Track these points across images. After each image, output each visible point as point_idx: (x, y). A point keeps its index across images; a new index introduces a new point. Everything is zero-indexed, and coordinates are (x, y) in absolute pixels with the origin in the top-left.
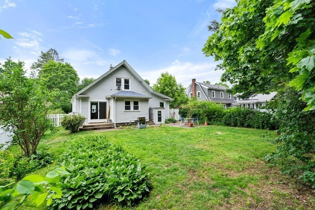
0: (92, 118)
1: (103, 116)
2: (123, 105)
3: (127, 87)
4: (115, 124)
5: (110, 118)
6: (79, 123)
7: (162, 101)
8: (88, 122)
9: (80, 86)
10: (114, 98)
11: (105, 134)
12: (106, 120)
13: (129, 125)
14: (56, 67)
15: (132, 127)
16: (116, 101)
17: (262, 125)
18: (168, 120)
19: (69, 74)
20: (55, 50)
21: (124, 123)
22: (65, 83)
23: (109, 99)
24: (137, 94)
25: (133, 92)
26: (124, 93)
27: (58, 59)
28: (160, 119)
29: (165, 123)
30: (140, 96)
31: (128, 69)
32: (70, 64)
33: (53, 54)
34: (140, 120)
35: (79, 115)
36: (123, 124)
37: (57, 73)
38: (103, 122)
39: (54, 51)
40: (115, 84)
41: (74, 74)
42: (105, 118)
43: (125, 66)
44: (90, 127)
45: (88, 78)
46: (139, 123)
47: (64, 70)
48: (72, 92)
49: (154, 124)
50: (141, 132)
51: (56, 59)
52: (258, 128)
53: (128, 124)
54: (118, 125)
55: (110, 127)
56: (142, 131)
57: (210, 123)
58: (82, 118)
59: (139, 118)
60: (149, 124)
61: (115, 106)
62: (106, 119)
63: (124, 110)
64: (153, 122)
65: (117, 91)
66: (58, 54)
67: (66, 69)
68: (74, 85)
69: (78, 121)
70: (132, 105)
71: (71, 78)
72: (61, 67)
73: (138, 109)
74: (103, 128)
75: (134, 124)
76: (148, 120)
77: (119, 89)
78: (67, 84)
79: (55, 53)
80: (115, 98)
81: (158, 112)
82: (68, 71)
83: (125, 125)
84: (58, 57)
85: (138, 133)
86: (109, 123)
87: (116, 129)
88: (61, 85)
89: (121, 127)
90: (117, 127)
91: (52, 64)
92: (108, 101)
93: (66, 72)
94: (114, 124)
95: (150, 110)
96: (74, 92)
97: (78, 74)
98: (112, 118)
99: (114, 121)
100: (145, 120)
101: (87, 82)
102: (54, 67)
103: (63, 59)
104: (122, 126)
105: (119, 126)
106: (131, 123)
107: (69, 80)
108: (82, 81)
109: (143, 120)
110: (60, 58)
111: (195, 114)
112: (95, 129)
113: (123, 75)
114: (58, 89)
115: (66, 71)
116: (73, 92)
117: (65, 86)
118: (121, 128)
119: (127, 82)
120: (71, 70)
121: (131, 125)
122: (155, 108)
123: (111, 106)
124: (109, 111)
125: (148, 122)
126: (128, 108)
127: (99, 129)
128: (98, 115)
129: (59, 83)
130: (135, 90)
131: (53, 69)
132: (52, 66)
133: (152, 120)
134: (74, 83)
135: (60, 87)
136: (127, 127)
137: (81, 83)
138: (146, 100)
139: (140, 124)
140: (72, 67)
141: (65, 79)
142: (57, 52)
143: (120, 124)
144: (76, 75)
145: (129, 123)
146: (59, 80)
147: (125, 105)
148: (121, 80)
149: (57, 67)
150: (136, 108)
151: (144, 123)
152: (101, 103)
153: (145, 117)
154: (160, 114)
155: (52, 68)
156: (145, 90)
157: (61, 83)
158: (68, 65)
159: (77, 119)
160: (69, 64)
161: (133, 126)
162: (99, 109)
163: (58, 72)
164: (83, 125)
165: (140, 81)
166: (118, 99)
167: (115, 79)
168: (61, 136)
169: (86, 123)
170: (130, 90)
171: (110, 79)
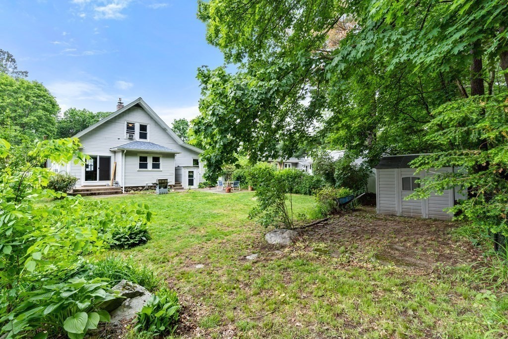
0: (87, 179)
1: (105, 176)
2: (136, 161)
3: (143, 136)
4: (124, 188)
5: (116, 180)
6: (67, 185)
7: (196, 158)
8: (82, 183)
9: (60, 123)
10: (123, 151)
11: (108, 200)
12: (109, 183)
13: (145, 190)
14: (13, 88)
15: (148, 192)
16: (126, 155)
17: (309, 190)
18: (204, 184)
19: (40, 101)
20: (8, 54)
21: (138, 187)
22: (32, 118)
23: (115, 152)
24: (158, 147)
25: (153, 143)
26: (138, 144)
27: (15, 70)
28: (191, 182)
29: (199, 188)
30: (163, 150)
31: (145, 110)
32: (43, 84)
33: (4, 61)
34: (159, 183)
35: (67, 174)
36: (136, 188)
37: (17, 98)
38: (104, 184)
39: (6, 55)
40: (126, 131)
41: (51, 102)
42: (108, 178)
43: (141, 105)
44: (84, 191)
45: (77, 109)
46: (158, 187)
47: (30, 93)
48: (46, 134)
49: (183, 189)
50: (159, 198)
51: (11, 70)
52: (305, 194)
53: (143, 188)
54: (128, 189)
55: (116, 192)
56: (161, 197)
57: (254, 188)
58: (72, 178)
59: (159, 180)
60: (175, 189)
61: (124, 162)
62: (110, 180)
63: (138, 169)
64: (181, 186)
65: (129, 142)
66: (15, 62)
67: (35, 93)
68: (50, 122)
69: (65, 183)
70: (150, 162)
71: (44, 109)
72: (24, 88)
73: (159, 168)
74: (105, 194)
75: (153, 188)
76: (173, 183)
77: (131, 138)
78: (37, 120)
79: (10, 60)
80: (125, 152)
81: (189, 172)
82: (39, 96)
83: (139, 189)
84: (16, 68)
85: (155, 200)
86: (114, 187)
87: (125, 195)
88: (25, 120)
89: (132, 191)
90: (127, 191)
91: (6, 82)
92: (114, 154)
93: (35, 99)
94: (122, 187)
95: (177, 169)
96: (51, 133)
97: (58, 103)
98: (118, 179)
99: (122, 184)
100: (167, 183)
101: (74, 115)
102: (9, 88)
103: (26, 73)
104: (135, 191)
105: (130, 191)
106: (147, 187)
107: (41, 112)
108: (65, 114)
109: (164, 183)
110: (19, 70)
111: (239, 176)
112: (92, 194)
113: (138, 119)
114: (18, 128)
115: (34, 97)
116: (48, 133)
117: (32, 123)
118: (132, 194)
119: (143, 128)
120: (45, 96)
121: (148, 190)
122: (183, 167)
123: (118, 163)
124: (115, 170)
125: (174, 186)
126: (143, 166)
127: (99, 194)
128: (96, 174)
129: (21, 116)
130: (156, 141)
131: (8, 90)
132: (6, 86)
133: (180, 183)
134: (50, 118)
135: (21, 124)
136: (142, 192)
137: (63, 117)
138: (171, 156)
139: (160, 188)
140: (46, 91)
141: (31, 110)
142: (13, 58)
143: (132, 188)
144: (54, 105)
145: (146, 187)
146: (19, 111)
147: (139, 162)
148: (134, 126)
149: (15, 87)
150: (156, 166)
151: (165, 187)
152: (102, 158)
153: (167, 179)
154: (191, 175)
155: (5, 88)
156: (171, 142)
157: (24, 116)
158: (39, 87)
159: (63, 180)
160: (40, 83)
161: (150, 191)
162: (98, 166)
163: (17, 96)
164: (74, 189)
165: (163, 128)
166: (128, 154)
167: (126, 123)
168: (38, 203)
169: (78, 186)
170: (148, 140)
171: (117, 124)
